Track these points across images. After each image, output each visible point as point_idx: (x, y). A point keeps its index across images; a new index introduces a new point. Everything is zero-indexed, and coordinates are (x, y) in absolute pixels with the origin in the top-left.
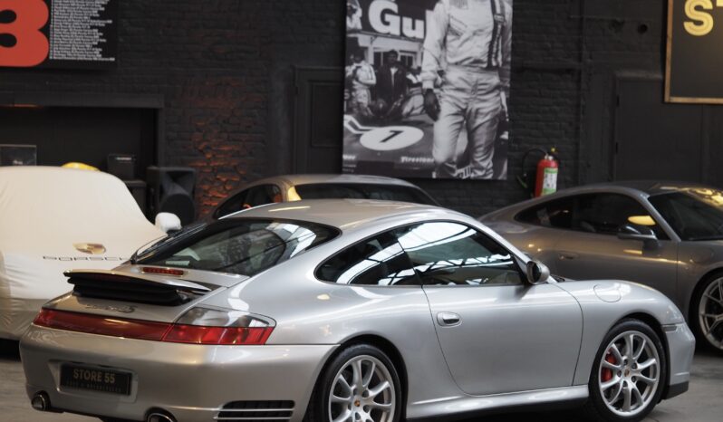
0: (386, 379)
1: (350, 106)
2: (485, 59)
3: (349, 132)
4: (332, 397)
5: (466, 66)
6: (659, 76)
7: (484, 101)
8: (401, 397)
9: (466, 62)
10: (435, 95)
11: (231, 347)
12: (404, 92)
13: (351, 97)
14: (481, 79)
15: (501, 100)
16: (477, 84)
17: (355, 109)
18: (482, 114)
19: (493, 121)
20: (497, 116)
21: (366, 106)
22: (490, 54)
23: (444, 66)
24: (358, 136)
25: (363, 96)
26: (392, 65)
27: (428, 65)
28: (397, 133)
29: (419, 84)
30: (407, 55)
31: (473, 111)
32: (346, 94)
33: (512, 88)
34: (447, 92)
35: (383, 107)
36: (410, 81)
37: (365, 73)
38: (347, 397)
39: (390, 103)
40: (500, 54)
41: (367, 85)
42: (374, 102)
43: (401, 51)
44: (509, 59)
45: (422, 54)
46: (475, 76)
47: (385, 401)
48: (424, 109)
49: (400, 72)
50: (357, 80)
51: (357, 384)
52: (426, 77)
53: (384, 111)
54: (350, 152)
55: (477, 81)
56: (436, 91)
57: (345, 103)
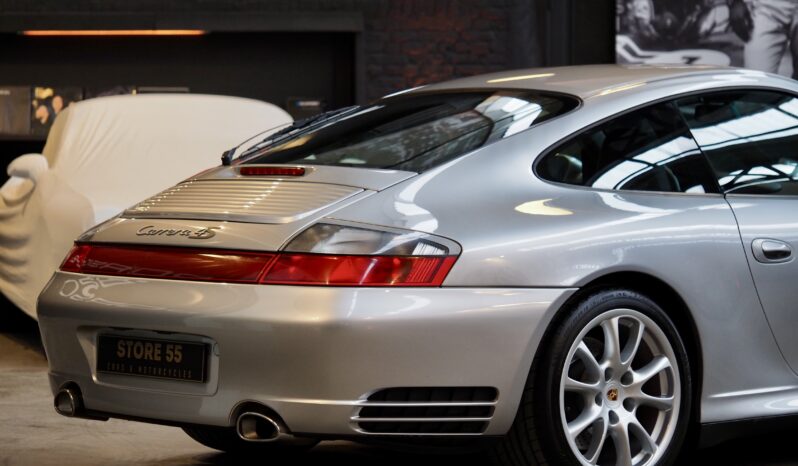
0: (663, 353)
1: (625, 23)
3: (623, 59)
4: (566, 381)
8: (690, 392)
10: (745, 6)
11: (387, 290)
12: (701, 3)
13: (627, 11)
17: (632, 28)
21: (647, 22)
25: (642, 9)
28: (693, 59)
35: (673, 23)
38: (594, 382)
39: (681, 18)
42: (658, 18)
47: (663, 394)
48: (730, 25)
51: (611, 359)
53: (672, 30)
57: (618, 20)
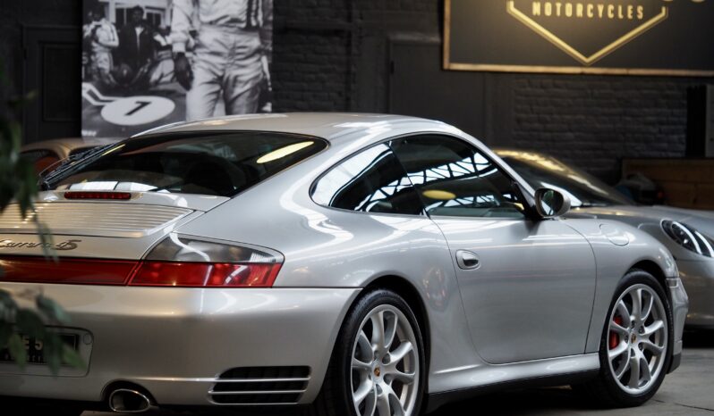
1: (89, 72)
2: (244, 17)
3: (88, 103)
5: (222, 26)
6: (436, 39)
7: (243, 67)
9: (222, 22)
10: (186, 59)
12: (151, 56)
13: (90, 62)
14: (239, 42)
15: (262, 67)
16: (234, 47)
17: (95, 77)
18: (241, 82)
19: (253, 90)
20: (258, 84)
21: (107, 72)
22: (249, 11)
23: (197, 26)
24: (99, 108)
25: (103, 61)
26: (137, 25)
27: (179, 24)
28: (144, 104)
29: (169, 47)
30: (154, 12)
31: (231, 78)
32: (84, 58)
33: (274, 52)
34: (200, 57)
35: (128, 73)
36: (158, 43)
37: (107, 32)
39: (135, 69)
40: (260, 12)
41: (109, 47)
42: (116, 68)
43: (147, 8)
44: (271, 18)
45: (172, 11)
46: (233, 38)
48: (174, 76)
49: (146, 33)
50: (97, 41)
52: (176, 39)
53: (128, 79)
54: (90, 128)
55: (235, 44)
56: (188, 55)
57: (83, 69)
